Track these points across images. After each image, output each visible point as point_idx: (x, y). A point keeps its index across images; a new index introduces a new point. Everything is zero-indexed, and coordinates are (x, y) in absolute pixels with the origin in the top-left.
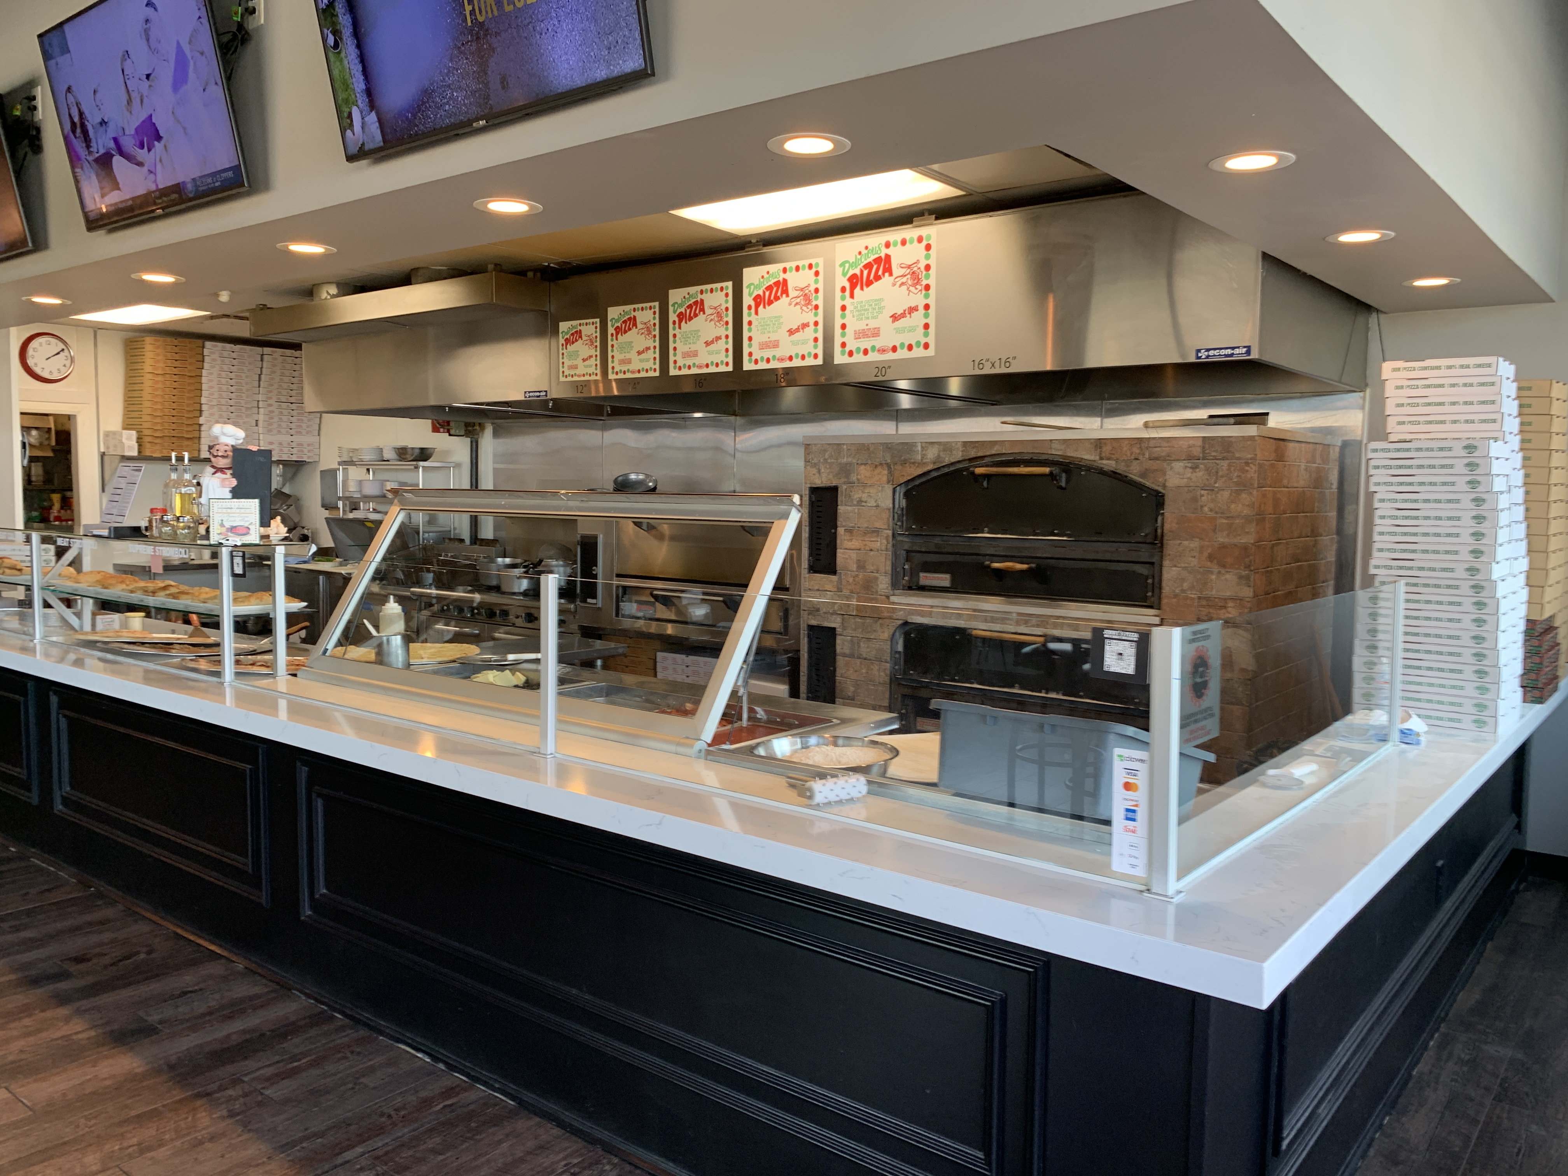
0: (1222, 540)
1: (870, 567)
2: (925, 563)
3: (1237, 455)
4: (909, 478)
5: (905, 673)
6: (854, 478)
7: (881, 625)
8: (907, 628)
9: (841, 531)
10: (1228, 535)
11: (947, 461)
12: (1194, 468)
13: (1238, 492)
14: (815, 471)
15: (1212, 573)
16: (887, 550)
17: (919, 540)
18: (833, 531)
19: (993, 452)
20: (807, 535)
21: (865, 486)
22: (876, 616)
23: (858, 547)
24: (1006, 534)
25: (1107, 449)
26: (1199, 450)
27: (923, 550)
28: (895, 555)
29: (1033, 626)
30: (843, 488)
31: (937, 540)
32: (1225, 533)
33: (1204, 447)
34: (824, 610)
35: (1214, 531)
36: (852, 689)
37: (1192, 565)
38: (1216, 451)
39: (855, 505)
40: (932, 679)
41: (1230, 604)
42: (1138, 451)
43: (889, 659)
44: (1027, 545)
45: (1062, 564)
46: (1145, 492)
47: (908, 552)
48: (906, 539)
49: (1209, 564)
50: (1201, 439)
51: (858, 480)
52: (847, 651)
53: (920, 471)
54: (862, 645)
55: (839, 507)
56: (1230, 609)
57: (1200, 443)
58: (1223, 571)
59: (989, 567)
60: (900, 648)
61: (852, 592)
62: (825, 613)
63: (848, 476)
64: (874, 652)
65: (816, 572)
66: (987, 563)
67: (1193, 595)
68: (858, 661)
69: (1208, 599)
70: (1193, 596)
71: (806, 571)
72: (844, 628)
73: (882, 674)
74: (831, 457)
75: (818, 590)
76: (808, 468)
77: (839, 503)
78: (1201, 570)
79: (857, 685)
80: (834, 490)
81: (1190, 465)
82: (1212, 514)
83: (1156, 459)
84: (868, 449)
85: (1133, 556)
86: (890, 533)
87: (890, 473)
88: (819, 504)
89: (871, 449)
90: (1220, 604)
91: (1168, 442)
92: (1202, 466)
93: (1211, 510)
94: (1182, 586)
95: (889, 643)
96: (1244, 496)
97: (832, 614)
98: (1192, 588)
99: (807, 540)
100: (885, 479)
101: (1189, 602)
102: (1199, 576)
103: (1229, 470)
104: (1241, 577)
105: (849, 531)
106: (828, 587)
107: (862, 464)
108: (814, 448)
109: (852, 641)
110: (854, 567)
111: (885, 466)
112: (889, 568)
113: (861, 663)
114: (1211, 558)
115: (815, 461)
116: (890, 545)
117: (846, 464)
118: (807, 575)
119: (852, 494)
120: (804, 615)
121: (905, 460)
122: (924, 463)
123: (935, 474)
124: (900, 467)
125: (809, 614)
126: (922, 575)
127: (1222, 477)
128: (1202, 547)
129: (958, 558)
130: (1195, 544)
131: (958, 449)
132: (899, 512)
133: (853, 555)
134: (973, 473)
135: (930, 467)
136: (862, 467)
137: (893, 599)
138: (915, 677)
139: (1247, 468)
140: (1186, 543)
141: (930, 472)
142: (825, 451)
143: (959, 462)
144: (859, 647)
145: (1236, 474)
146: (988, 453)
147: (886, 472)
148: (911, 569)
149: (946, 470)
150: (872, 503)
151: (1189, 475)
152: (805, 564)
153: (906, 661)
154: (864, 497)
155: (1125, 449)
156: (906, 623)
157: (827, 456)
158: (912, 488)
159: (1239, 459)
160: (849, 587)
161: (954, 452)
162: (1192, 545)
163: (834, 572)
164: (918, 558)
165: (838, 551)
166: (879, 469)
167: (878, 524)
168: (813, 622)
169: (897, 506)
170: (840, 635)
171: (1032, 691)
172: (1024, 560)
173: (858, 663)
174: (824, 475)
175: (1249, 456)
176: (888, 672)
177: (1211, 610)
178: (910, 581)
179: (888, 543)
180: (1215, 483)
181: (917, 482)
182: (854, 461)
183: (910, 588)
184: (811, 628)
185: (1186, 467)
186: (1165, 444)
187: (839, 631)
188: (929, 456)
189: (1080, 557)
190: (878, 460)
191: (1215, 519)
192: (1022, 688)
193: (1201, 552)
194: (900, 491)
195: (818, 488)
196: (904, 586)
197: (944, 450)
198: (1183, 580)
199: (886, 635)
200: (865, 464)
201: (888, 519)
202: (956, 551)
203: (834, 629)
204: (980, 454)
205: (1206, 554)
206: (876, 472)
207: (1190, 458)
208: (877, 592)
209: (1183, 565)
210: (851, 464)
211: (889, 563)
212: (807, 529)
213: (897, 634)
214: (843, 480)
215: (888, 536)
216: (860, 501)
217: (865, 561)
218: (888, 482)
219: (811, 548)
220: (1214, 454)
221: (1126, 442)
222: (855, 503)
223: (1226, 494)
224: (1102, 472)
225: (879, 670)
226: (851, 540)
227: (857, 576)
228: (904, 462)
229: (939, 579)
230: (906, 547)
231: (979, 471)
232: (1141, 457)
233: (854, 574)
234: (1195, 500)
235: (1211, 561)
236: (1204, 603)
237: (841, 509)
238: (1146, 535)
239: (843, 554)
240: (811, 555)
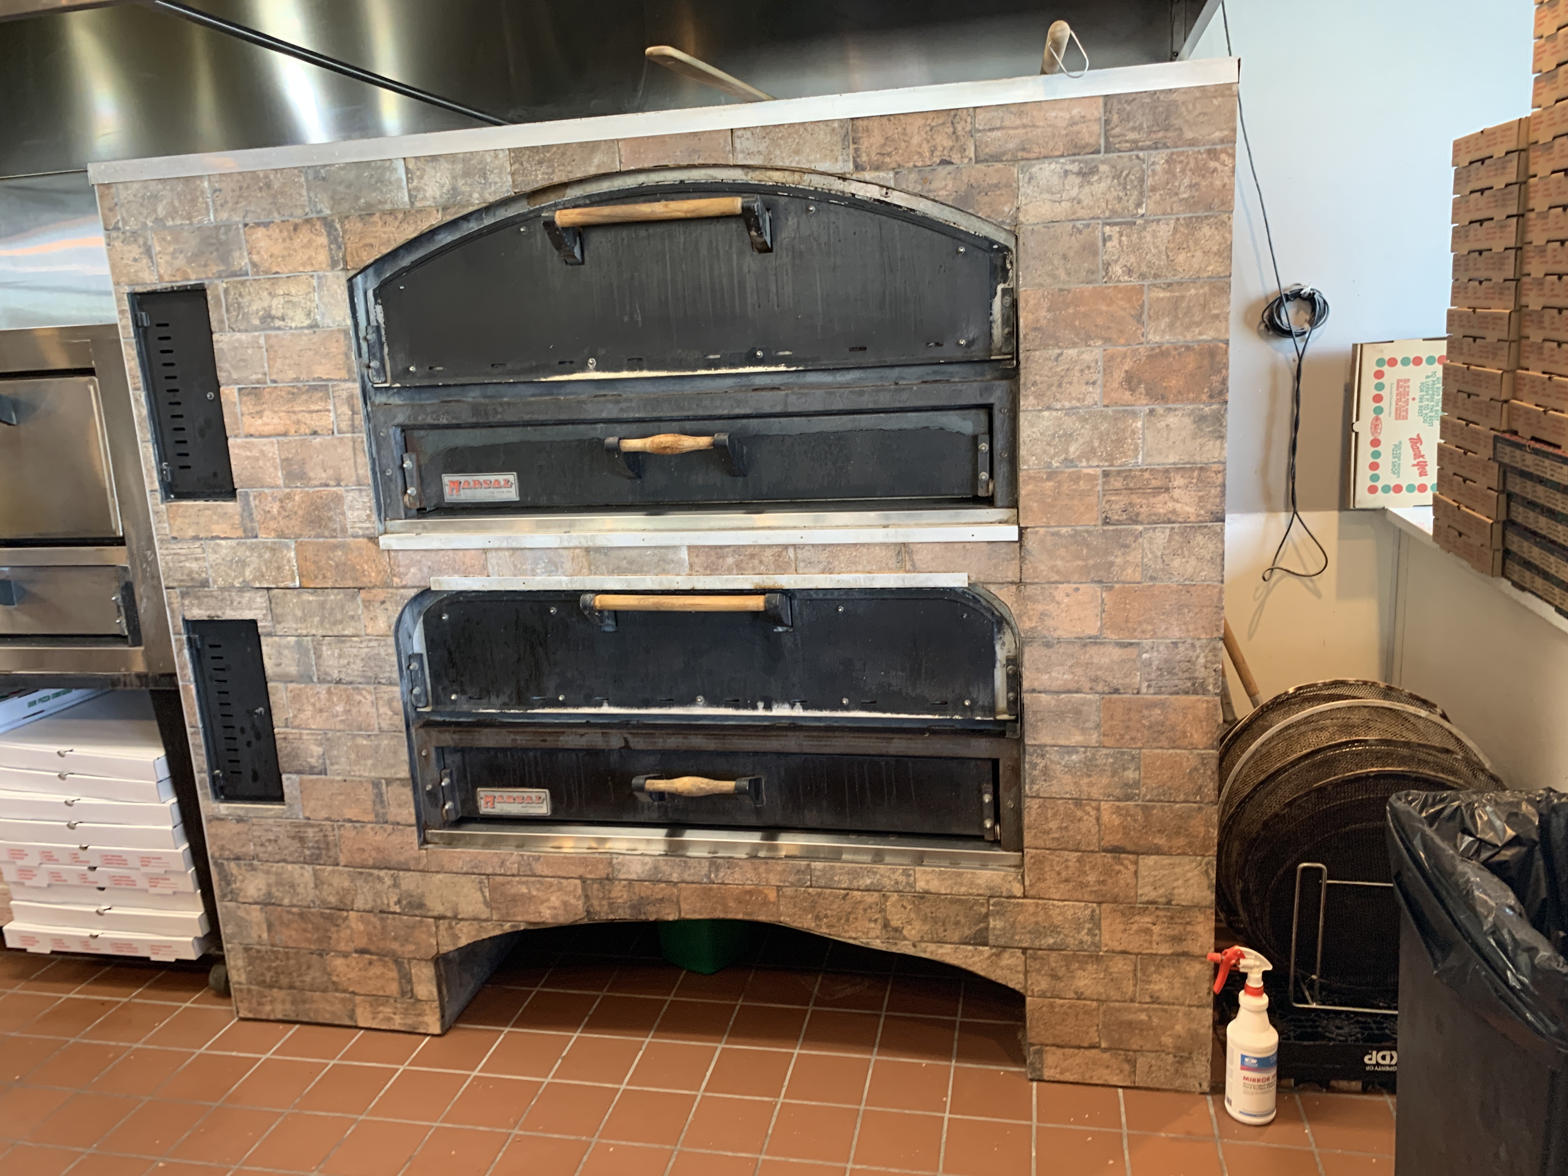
0: (1154, 338)
1: (318, 475)
2: (453, 451)
3: (1189, 135)
4: (385, 251)
5: (437, 701)
6: (241, 260)
7: (367, 604)
8: (428, 603)
9: (229, 393)
10: (1171, 326)
11: (476, 202)
12: (1086, 174)
13: (1192, 224)
14: (135, 251)
15: (1134, 414)
16: (353, 429)
17: (430, 400)
18: (210, 395)
19: (592, 171)
20: (145, 411)
21: (274, 279)
22: (350, 583)
23: (281, 429)
24: (641, 369)
25: (871, 144)
26: (1097, 128)
27: (444, 421)
28: (377, 439)
29: (729, 571)
30: (217, 289)
31: (473, 396)
32: (1164, 322)
33: (1107, 122)
34: (220, 582)
35: (1138, 318)
36: (317, 750)
37: (1089, 401)
38: (1138, 129)
39: (256, 329)
40: (505, 705)
41: (1178, 481)
42: (948, 143)
43: (396, 675)
44: (688, 388)
45: (776, 426)
46: (963, 242)
47: (404, 429)
48: (396, 400)
49: (1127, 395)
50: (1101, 102)
51: (254, 265)
52: (293, 669)
53: (410, 232)
54: (326, 651)
55: (215, 337)
56: (1176, 493)
57: (1097, 112)
58: (1160, 409)
59: (616, 449)
60: (418, 645)
61: (281, 535)
62: (222, 589)
63: (225, 258)
64: (358, 665)
65: (180, 496)
66: (611, 440)
67: (1092, 468)
68: (322, 689)
69: (1126, 474)
70: (1090, 471)
71: (158, 495)
72: (276, 619)
73: (384, 710)
74: (173, 212)
75: (196, 538)
76: (117, 244)
77: (214, 325)
78: (1110, 411)
79: (327, 740)
80: (198, 293)
81: (1075, 167)
82: (1135, 281)
83: (996, 158)
84: (268, 186)
85: (939, 395)
86: (357, 387)
87: (333, 239)
88: (164, 332)
89: (276, 186)
90: (1154, 483)
91: (1021, 114)
92: (1103, 168)
93: (1130, 272)
94: (1066, 451)
95: (391, 640)
96: (1206, 231)
97: (241, 590)
98: (1090, 453)
99: (148, 425)
100: (323, 257)
101: (1083, 485)
102: (1104, 427)
103: (1170, 172)
104: (1201, 419)
105: (252, 392)
106: (217, 529)
107: (258, 225)
108: (124, 195)
109: (298, 643)
110: (279, 478)
111: (318, 225)
112: (366, 472)
113: (329, 692)
114: (1130, 382)
115: (132, 225)
116: (360, 419)
117: (217, 228)
118: (163, 507)
119: (245, 301)
120: (172, 599)
121: (369, 205)
122: (419, 211)
123: (445, 239)
124: (359, 225)
125: (183, 595)
126: (447, 479)
127: (1153, 189)
128: (1109, 362)
129: (532, 435)
130: (1094, 353)
131: (501, 168)
132: (372, 337)
133: (272, 449)
134: (550, 224)
135: (436, 219)
136: (260, 232)
137: (385, 541)
138: (465, 707)
139: (1212, 164)
140: (1072, 352)
141: (433, 232)
142: (155, 198)
143: (505, 202)
144: (319, 656)
145: (1186, 182)
146: (579, 175)
147: (323, 240)
148: (419, 467)
149: (473, 226)
150: (299, 319)
151: (1074, 192)
152: (152, 481)
153: (436, 676)
154: (277, 306)
155: (916, 140)
156: (426, 592)
157: (161, 211)
158: (397, 275)
159: (1193, 143)
160: (273, 525)
161: (492, 178)
162: (1087, 357)
163: (231, 494)
164: (433, 442)
165: (231, 442)
166: (304, 236)
167: (322, 371)
168: (198, 613)
169: (362, 323)
170: (270, 635)
171: (737, 707)
172: (688, 425)
173: (323, 695)
174: (162, 260)
175: (1218, 135)
176: (399, 705)
177: (1136, 499)
178: (420, 496)
179: (354, 413)
180: (1139, 205)
181: (406, 261)
182: (236, 218)
183: (422, 513)
184: (192, 626)
185: (1066, 173)
186: (1011, 120)
187: (263, 626)
188: (429, 193)
189: (819, 407)
190: (299, 212)
191: (1140, 290)
192: (712, 702)
193: (1107, 370)
194: (367, 285)
195: (153, 294)
196: (406, 508)
197: (466, 174)
198: (1068, 437)
199: (383, 623)
200: (266, 225)
201: (347, 356)
202: (527, 417)
203: (254, 622)
204: (557, 179)
205: (1119, 375)
206: (297, 242)
207: (1075, 150)
208: (344, 530)
209: (1067, 405)
210: (228, 227)
211: (364, 461)
212: (142, 396)
213: (407, 616)
214: (215, 269)
215: (351, 397)
216: (268, 318)
217: (303, 462)
218: (334, 264)
219: (160, 441)
220: (1131, 136)
221: (920, 122)
222: (256, 322)
223: (1164, 230)
224: (854, 203)
225: (375, 704)
226: (260, 413)
227: (289, 497)
228: (367, 214)
229: (489, 484)
230: (400, 419)
231: (564, 217)
232: (956, 158)
233: (279, 493)
234: (1090, 250)
235: (1133, 390)
236: (1118, 484)
237: (222, 341)
238: (970, 344)
239: (240, 447)
240: (162, 457)
